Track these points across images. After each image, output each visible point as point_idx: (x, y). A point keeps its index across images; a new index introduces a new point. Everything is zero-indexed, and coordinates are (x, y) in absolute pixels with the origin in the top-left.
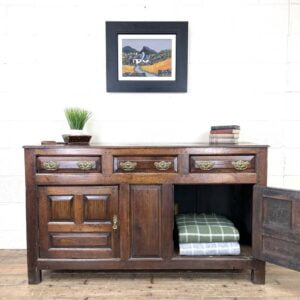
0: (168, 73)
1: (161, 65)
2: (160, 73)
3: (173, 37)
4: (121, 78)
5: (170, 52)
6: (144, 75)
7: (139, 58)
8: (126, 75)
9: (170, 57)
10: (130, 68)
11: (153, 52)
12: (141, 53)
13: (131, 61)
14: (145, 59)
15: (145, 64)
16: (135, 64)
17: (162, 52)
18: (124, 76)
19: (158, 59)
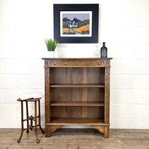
0: (88, 32)
1: (83, 28)
2: (83, 33)
3: (90, 13)
5: (89, 21)
6: (74, 33)
7: (71, 24)
8: (64, 33)
10: (67, 30)
13: (67, 26)
14: (75, 25)
15: (75, 28)
16: (69, 28)
17: (84, 21)
18: (63, 34)
19: (82, 25)
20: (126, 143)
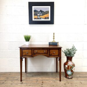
0: (48, 18)
1: (46, 16)
2: (45, 18)
4: (33, 20)
5: (49, 11)
6: (40, 19)
7: (39, 13)
8: (35, 19)
9: (49, 13)
10: (36, 17)
11: (43, 12)
12: (40, 12)
13: (37, 14)
15: (41, 15)
17: (46, 12)
19: (45, 14)
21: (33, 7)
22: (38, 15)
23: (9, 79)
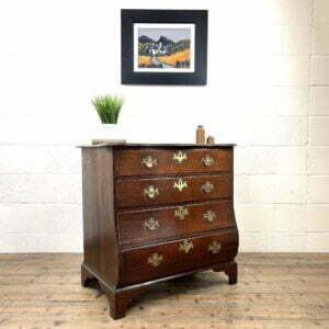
0: (187, 64)
1: (179, 56)
2: (178, 65)
3: (192, 27)
4: (137, 69)
5: (189, 42)
6: (161, 66)
7: (155, 48)
8: (142, 65)
9: (188, 47)
10: (146, 59)
11: (170, 42)
12: (158, 43)
13: (148, 51)
14: (162, 49)
15: (162, 55)
16: (151, 55)
17: (180, 42)
18: (140, 66)
19: (176, 50)
20: (260, 272)
21: (137, 26)
22: (154, 53)
23: (50, 271)
